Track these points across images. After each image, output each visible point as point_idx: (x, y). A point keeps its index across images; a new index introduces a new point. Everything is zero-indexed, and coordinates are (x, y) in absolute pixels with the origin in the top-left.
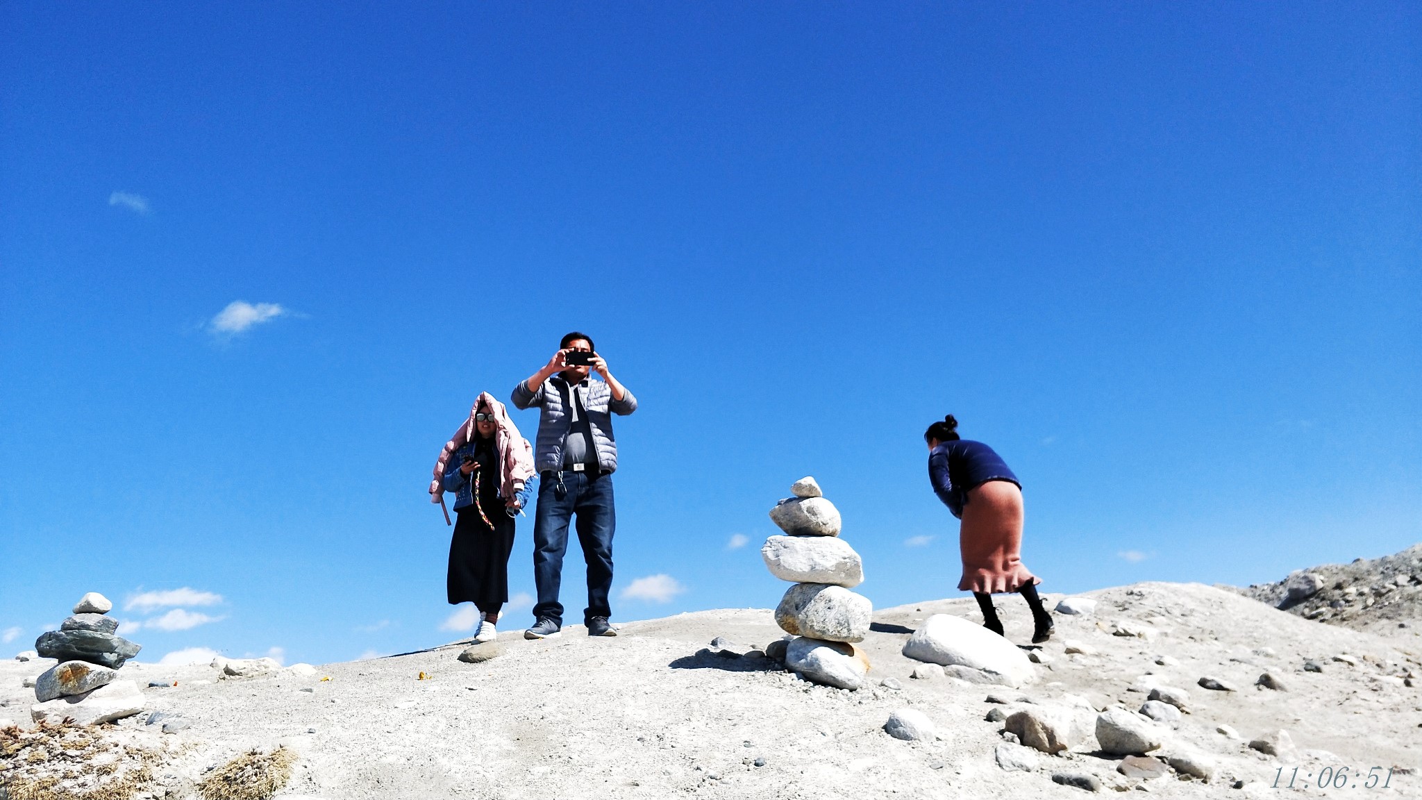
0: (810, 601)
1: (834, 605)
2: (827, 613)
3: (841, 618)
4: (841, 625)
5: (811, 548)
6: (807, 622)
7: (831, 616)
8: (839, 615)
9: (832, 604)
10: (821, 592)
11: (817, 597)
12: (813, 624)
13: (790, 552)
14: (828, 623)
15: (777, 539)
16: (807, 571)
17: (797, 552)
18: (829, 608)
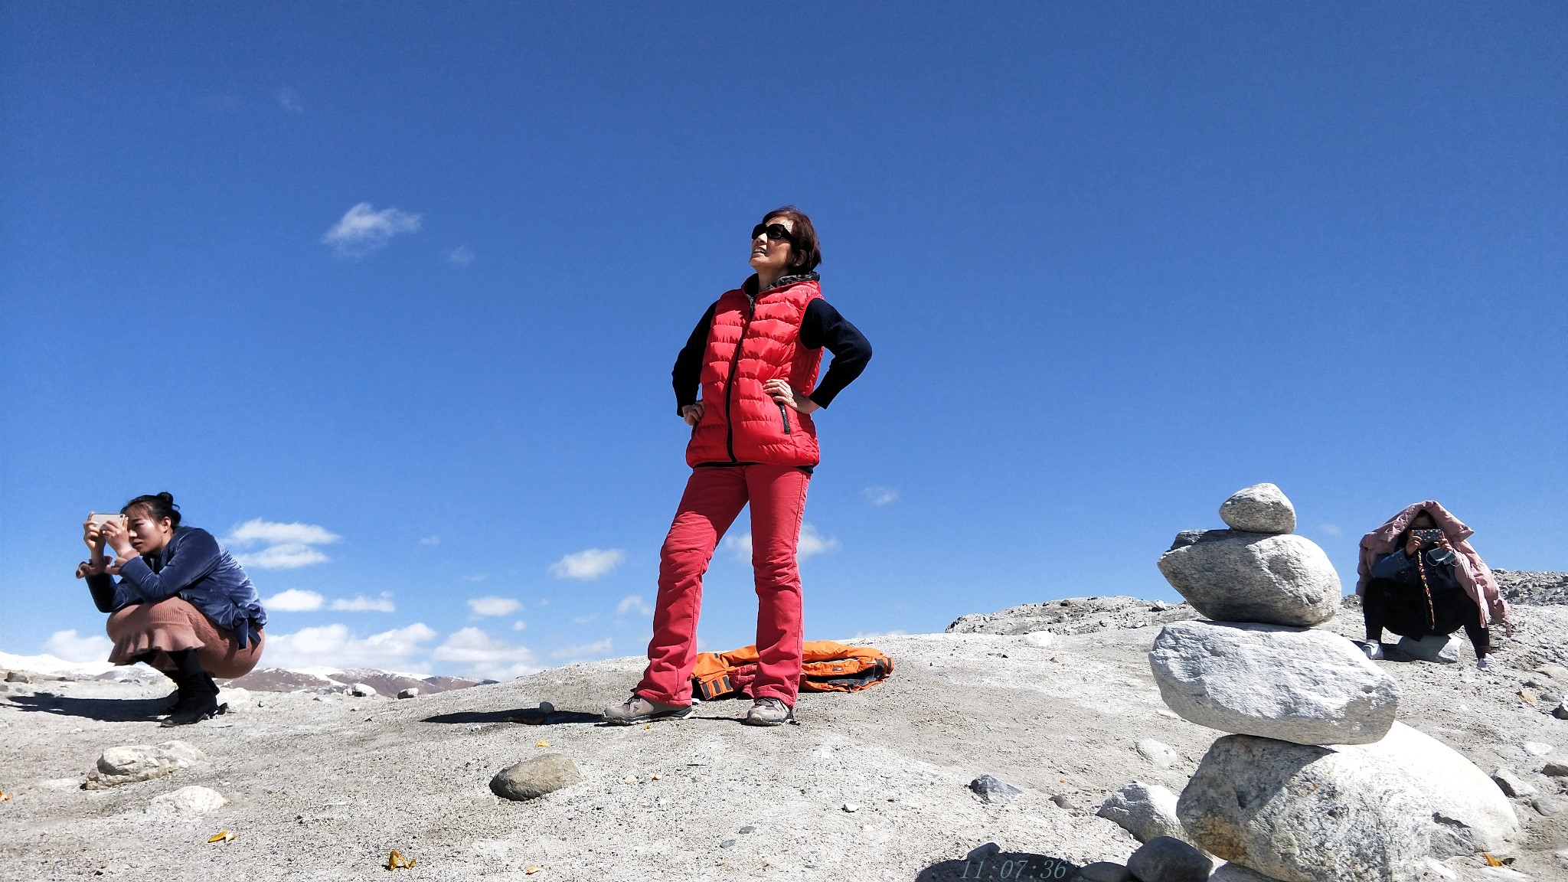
0: (1278, 789)
1: (1346, 807)
2: (1327, 825)
3: (1366, 842)
4: (1365, 859)
5: (1283, 658)
6: (1274, 842)
7: (1340, 835)
8: (1359, 835)
9: (1339, 802)
10: (1307, 768)
11: (1296, 780)
12: (1291, 850)
13: (1230, 667)
14: (1331, 854)
15: (1192, 630)
16: (1273, 715)
17: (1246, 666)
18: (1331, 813)
